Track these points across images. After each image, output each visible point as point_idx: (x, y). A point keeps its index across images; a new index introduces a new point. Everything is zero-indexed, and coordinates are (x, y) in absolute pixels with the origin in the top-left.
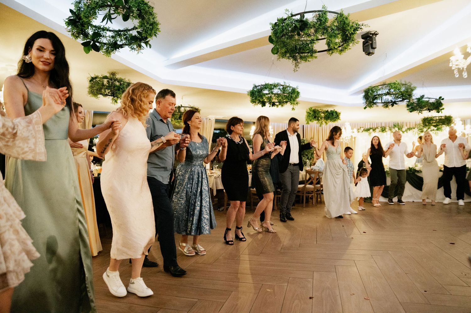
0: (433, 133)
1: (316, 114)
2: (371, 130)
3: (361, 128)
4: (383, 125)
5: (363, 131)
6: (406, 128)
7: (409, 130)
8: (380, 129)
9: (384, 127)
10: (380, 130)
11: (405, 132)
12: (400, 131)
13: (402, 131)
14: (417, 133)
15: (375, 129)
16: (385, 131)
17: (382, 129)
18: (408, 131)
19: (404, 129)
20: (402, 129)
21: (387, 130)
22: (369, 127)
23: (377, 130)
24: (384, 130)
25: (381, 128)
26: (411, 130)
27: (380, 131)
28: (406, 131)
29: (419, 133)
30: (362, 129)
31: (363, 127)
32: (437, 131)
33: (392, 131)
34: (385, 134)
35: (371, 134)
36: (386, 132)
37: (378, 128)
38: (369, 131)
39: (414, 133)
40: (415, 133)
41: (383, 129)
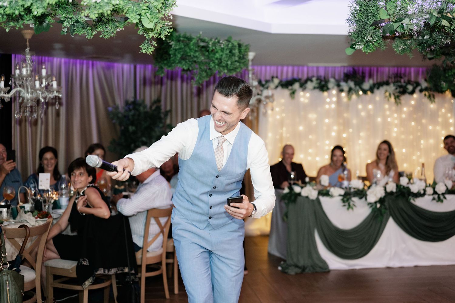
2: (296, 86)
3: (273, 77)
4: (322, 73)
5: (277, 87)
6: (371, 82)
7: (378, 88)
8: (315, 83)
9: (324, 77)
10: (317, 85)
13: (362, 89)
14: (394, 94)
15: (306, 82)
17: (320, 83)
18: (376, 91)
19: (366, 85)
20: (362, 84)
21: (330, 85)
22: (290, 77)
23: (310, 85)
25: (319, 81)
26: (381, 88)
27: (315, 88)
28: (372, 90)
30: (276, 81)
31: (277, 77)
33: (341, 88)
34: (326, 94)
35: (296, 94)
37: (312, 81)
38: (290, 87)
39: (387, 94)
40: (390, 95)
41: (323, 83)
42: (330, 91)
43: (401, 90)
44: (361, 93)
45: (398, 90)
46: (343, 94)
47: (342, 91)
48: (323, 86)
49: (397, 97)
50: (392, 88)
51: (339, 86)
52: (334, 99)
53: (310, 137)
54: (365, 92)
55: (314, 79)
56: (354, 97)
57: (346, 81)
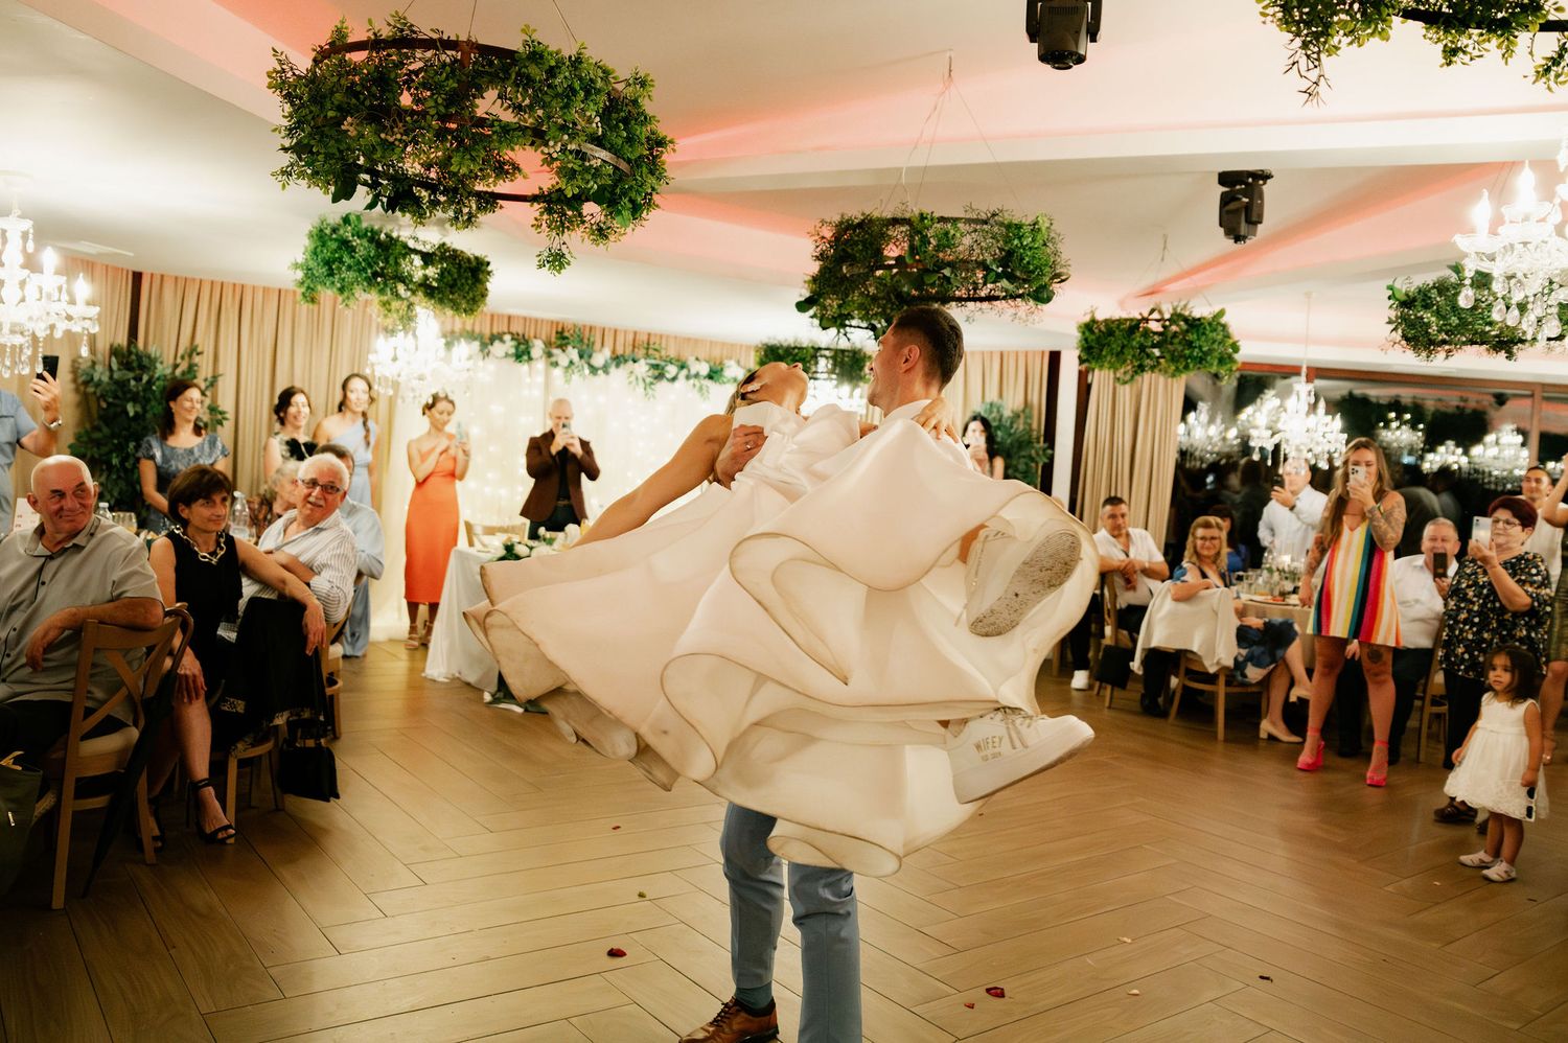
0: (694, 385)
6: (606, 354)
7: (618, 366)
8: (509, 345)
10: (510, 350)
11: (600, 372)
12: (583, 361)
13: (591, 366)
14: (644, 380)
15: (491, 341)
16: (526, 357)
17: (517, 348)
18: (613, 369)
19: (599, 359)
20: (590, 356)
21: (535, 352)
23: (498, 349)
24: (523, 353)
25: (515, 343)
26: (622, 366)
28: (605, 369)
29: (651, 383)
32: (708, 383)
33: (553, 359)
34: (524, 367)
36: (530, 359)
37: (502, 341)
39: (633, 378)
40: (637, 380)
41: (522, 347)
42: (533, 363)
43: (656, 373)
44: (587, 371)
45: (650, 373)
46: (557, 372)
47: (556, 364)
48: (522, 353)
49: (648, 386)
50: (642, 368)
51: (549, 355)
52: (540, 379)
53: (491, 449)
54: (594, 370)
55: (507, 338)
56: (575, 377)
57: (562, 347)
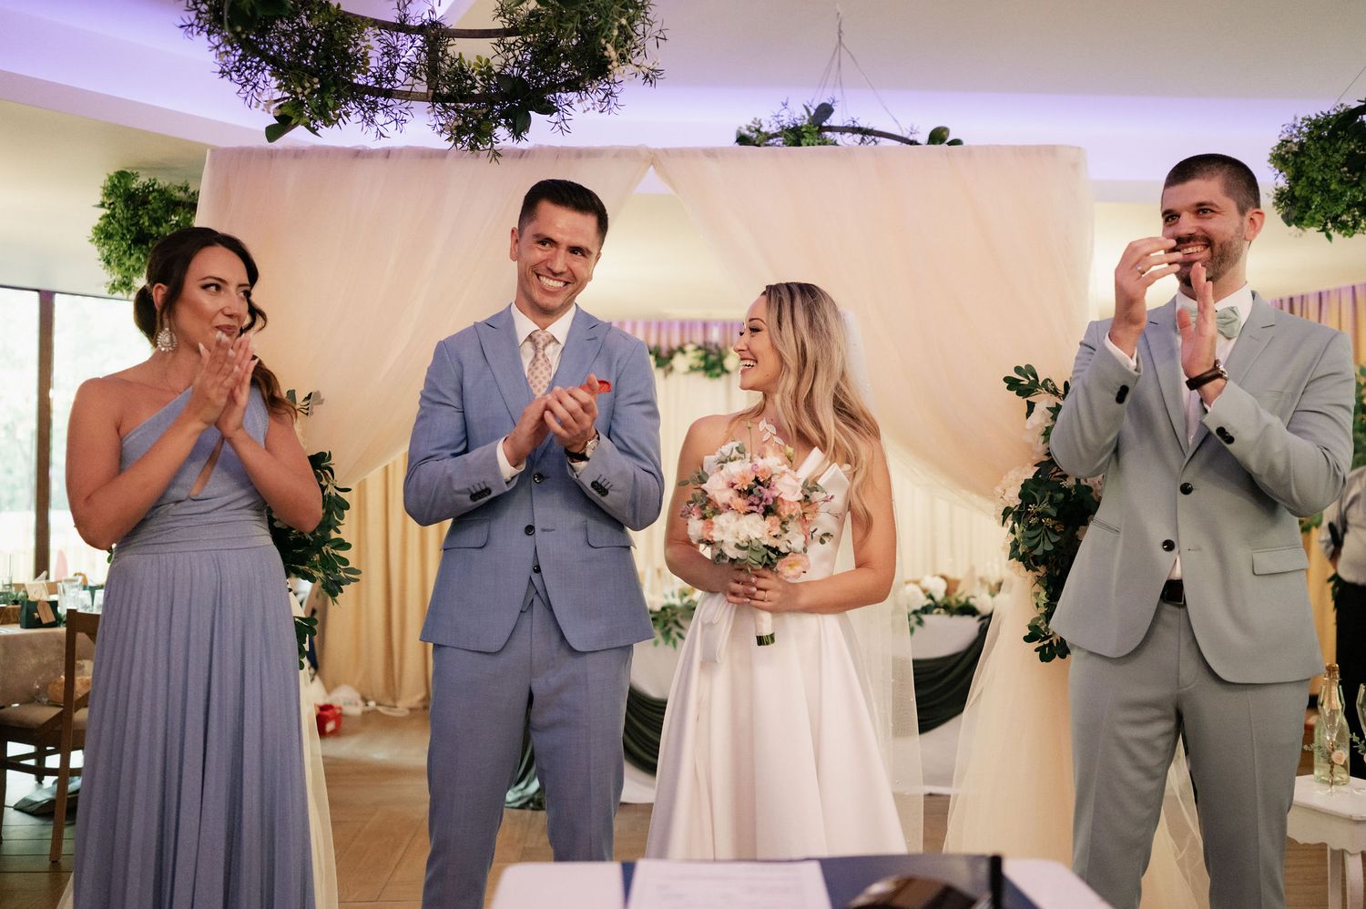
1: (145, 221)
4: (715, 336)
9: (716, 346)
10: (696, 363)
15: (671, 355)
16: (718, 370)
17: (705, 358)
23: (680, 362)
25: (701, 353)
27: (692, 369)
37: (684, 353)
41: (712, 358)
48: (713, 366)
